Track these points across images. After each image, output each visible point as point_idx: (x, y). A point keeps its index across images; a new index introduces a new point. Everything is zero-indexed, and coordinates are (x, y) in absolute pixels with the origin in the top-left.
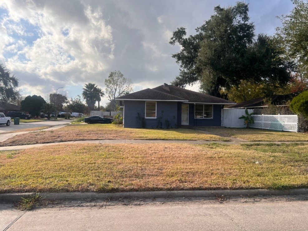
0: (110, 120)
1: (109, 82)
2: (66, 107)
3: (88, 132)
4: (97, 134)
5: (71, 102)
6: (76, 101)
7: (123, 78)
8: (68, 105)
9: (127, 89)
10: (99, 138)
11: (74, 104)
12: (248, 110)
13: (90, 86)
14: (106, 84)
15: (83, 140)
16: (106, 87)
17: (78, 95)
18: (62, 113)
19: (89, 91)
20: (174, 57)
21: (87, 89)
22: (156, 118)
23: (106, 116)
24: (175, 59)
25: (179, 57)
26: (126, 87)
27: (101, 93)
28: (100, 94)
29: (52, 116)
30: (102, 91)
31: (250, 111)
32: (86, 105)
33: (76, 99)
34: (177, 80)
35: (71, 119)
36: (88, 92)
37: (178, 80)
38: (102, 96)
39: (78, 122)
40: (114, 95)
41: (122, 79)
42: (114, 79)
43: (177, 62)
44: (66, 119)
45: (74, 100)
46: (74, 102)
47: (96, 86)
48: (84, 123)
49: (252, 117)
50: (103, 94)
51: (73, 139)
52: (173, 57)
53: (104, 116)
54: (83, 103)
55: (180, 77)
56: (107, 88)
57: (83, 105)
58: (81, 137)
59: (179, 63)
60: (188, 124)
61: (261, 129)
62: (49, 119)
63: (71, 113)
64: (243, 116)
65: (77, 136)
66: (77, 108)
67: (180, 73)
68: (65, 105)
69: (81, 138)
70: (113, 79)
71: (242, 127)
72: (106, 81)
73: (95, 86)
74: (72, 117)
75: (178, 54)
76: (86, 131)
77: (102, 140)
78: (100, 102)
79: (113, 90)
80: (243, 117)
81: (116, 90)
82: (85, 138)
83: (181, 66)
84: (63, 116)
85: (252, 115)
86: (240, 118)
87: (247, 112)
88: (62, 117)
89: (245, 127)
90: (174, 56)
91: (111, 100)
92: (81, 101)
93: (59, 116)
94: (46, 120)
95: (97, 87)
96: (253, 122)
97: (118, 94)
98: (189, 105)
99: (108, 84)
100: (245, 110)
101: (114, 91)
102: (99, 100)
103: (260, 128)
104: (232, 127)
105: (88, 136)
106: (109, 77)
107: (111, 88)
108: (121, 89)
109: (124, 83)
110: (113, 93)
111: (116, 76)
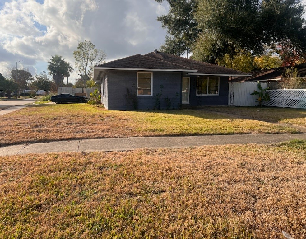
0: (83, 98)
1: (78, 54)
2: (31, 85)
3: (55, 119)
4: (71, 124)
5: (36, 79)
6: (41, 78)
7: (94, 49)
8: (33, 83)
9: (100, 62)
10: (78, 136)
11: (40, 81)
12: (262, 84)
13: (57, 60)
14: (75, 57)
15: (45, 141)
17: (44, 71)
18: (26, 91)
19: (55, 65)
20: (160, 21)
21: (53, 63)
22: (152, 95)
23: (78, 93)
24: (161, 23)
25: (166, 20)
26: (99, 60)
27: (70, 68)
28: (68, 69)
29: (14, 95)
30: (70, 65)
31: (264, 85)
32: (53, 82)
33: (41, 75)
34: (162, 49)
35: (36, 98)
36: (54, 67)
37: (164, 50)
38: (70, 71)
39: (44, 101)
40: (85, 70)
41: (93, 51)
42: (85, 51)
43: (163, 26)
44: (31, 97)
45: (38, 77)
46: (39, 79)
47: (64, 59)
48: (51, 103)
49: (267, 92)
50: (72, 69)
51: (25, 139)
52: (158, 20)
53: (75, 94)
54: (49, 80)
55: (166, 46)
56: (77, 61)
57: (50, 82)
58: (41, 134)
59: (165, 28)
60: (188, 103)
62: (10, 98)
63: (37, 91)
64: (254, 91)
65: (34, 131)
66: (43, 85)
67: (166, 41)
68: (29, 82)
69: (42, 136)
70: (83, 50)
71: (252, 105)
72: (75, 53)
73: (62, 59)
74: (38, 95)
75: (165, 17)
76: (51, 117)
77: (82, 138)
78: (69, 78)
79: (83, 64)
80: (255, 93)
81: (87, 63)
82: (50, 136)
83: (168, 32)
84: (27, 94)
85: (267, 91)
86: (252, 94)
87: (259, 87)
88: (26, 96)
89: (257, 105)
90: (160, 19)
91: (81, 76)
92: (48, 77)
93: (22, 95)
94: (5, 100)
95: (64, 61)
96: (269, 99)
97: (90, 69)
98: (189, 78)
99: (78, 57)
100: (257, 83)
101: (85, 65)
102: (68, 75)
103: (280, 106)
104: (241, 105)
105: (55, 128)
106: (78, 48)
107: (81, 62)
108: (93, 62)
109: (96, 55)
110: (83, 67)
111: (86, 47)
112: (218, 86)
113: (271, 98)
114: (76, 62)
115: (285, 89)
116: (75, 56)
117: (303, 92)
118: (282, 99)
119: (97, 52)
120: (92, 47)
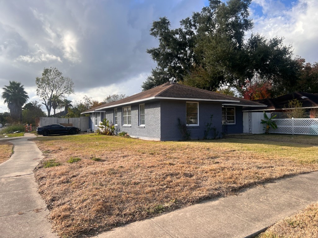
0: (76, 129)
12: (267, 113)
16: (37, 88)
21: (9, 89)
22: (198, 125)
23: (63, 124)
36: (10, 94)
41: (59, 79)
47: (22, 86)
49: (274, 121)
56: (39, 89)
61: (292, 134)
64: (261, 120)
73: (20, 86)
75: (155, 50)
80: (263, 122)
89: (264, 132)
90: (150, 52)
91: (45, 104)
96: (276, 127)
99: (40, 84)
103: (289, 133)
106: (43, 75)
108: (58, 90)
109: (62, 83)
110: (47, 95)
111: (51, 73)
112: (234, 116)
113: (278, 126)
114: (37, 90)
115: (293, 118)
116: (37, 82)
117: (314, 120)
118: (291, 127)
119: (63, 79)
120: (58, 74)
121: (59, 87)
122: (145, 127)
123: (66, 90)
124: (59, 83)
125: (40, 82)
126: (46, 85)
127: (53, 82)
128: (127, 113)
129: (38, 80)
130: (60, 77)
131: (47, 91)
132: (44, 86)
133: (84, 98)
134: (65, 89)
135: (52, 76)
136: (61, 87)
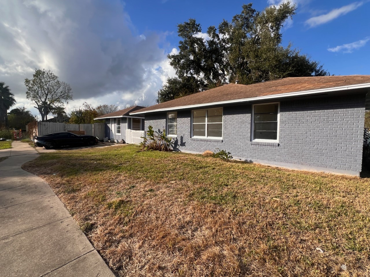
16: (27, 90)
23: (72, 131)
56: (29, 91)
108: (54, 95)
109: (58, 88)
110: (40, 99)
111: (45, 76)
114: (27, 93)
116: (27, 84)
119: (59, 83)
120: (53, 78)
121: (55, 91)
122: (279, 145)
123: (63, 96)
124: (55, 87)
125: (30, 84)
126: (38, 88)
127: (48, 85)
128: (206, 119)
129: (28, 82)
130: (56, 81)
131: (40, 95)
132: (35, 89)
133: (83, 104)
134: (62, 94)
135: (46, 79)
136: (56, 92)
